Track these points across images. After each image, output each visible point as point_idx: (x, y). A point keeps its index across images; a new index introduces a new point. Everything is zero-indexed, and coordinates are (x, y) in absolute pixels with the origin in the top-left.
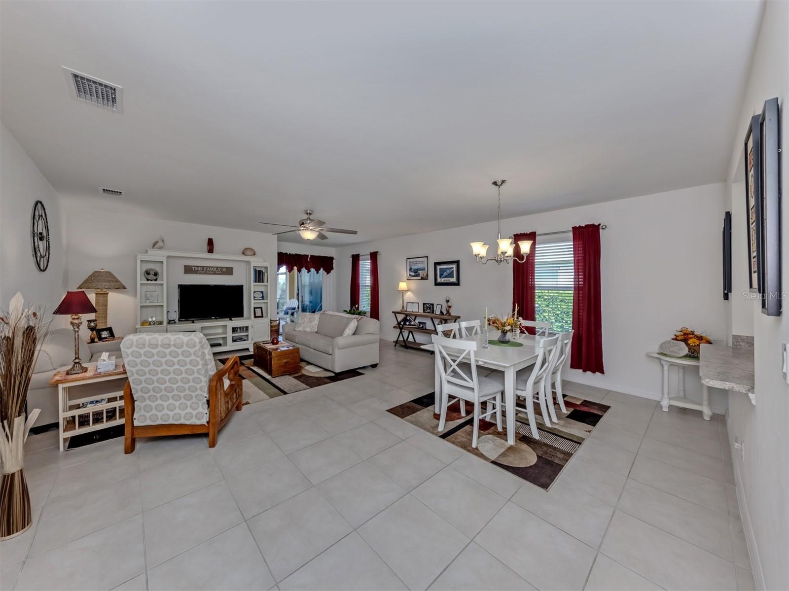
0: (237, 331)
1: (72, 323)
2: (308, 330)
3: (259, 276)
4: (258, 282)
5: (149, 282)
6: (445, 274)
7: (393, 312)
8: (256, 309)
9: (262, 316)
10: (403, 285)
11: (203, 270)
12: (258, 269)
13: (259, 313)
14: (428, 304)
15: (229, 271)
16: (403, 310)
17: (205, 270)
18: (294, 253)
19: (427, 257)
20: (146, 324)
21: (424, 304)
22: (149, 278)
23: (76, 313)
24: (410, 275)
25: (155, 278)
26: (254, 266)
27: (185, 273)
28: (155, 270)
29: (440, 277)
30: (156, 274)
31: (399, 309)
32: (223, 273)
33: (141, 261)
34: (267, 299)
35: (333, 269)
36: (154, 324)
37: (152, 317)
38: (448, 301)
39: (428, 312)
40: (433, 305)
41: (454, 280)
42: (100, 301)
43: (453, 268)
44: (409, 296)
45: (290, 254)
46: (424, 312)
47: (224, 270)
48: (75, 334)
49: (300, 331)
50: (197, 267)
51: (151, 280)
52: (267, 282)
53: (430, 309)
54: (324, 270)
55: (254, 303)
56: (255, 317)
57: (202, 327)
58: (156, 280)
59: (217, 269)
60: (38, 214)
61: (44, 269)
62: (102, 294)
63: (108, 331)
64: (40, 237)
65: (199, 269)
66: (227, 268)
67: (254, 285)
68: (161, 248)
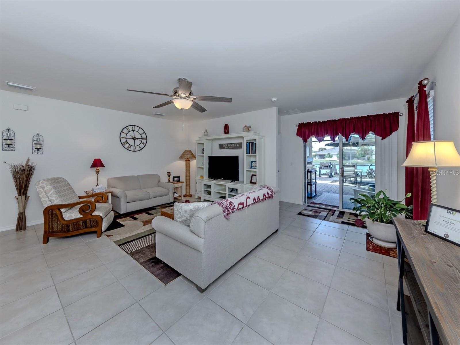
12: (251, 142)
13: (254, 180)
15: (240, 146)
26: (247, 140)
27: (220, 149)
32: (237, 147)
35: (397, 129)
50: (225, 144)
52: (259, 153)
56: (251, 183)
59: (234, 145)
60: (128, 130)
61: (135, 150)
62: (188, 161)
63: (178, 178)
64: (134, 138)
65: (226, 146)
66: (239, 143)
67: (246, 156)
68: (207, 135)
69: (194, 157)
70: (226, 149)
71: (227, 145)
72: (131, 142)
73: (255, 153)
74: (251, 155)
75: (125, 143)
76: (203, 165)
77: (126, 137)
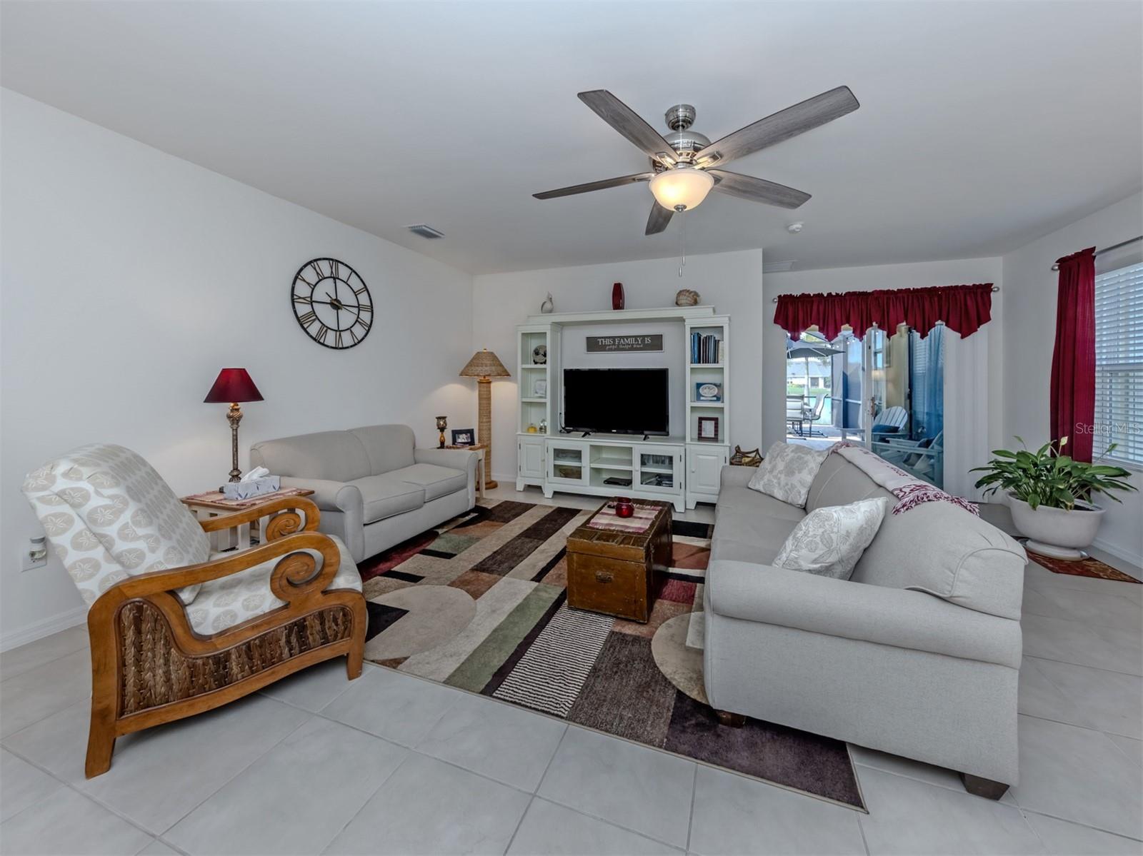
0: (649, 462)
2: (779, 494)
3: (706, 348)
4: (704, 362)
5: (536, 366)
8: (703, 422)
9: (715, 439)
11: (614, 344)
12: (704, 335)
13: (708, 428)
15: (655, 343)
17: (617, 344)
20: (531, 430)
22: (537, 360)
25: (544, 359)
26: (691, 328)
27: (588, 351)
28: (543, 347)
30: (543, 355)
32: (646, 347)
33: (524, 334)
35: (988, 319)
37: (543, 421)
42: (483, 392)
47: (648, 341)
50: (605, 338)
51: (539, 364)
52: (724, 362)
54: (949, 325)
55: (692, 408)
56: (700, 438)
57: (591, 446)
58: (544, 363)
59: (636, 340)
60: (318, 273)
61: (340, 346)
62: (485, 383)
63: (469, 435)
64: (336, 305)
65: (607, 342)
66: (653, 337)
67: (692, 369)
68: (551, 311)
69: (504, 374)
70: (610, 350)
71: (614, 341)
72: (326, 314)
73: (715, 361)
74: (702, 365)
75: (308, 316)
76: (537, 395)
77: (311, 297)
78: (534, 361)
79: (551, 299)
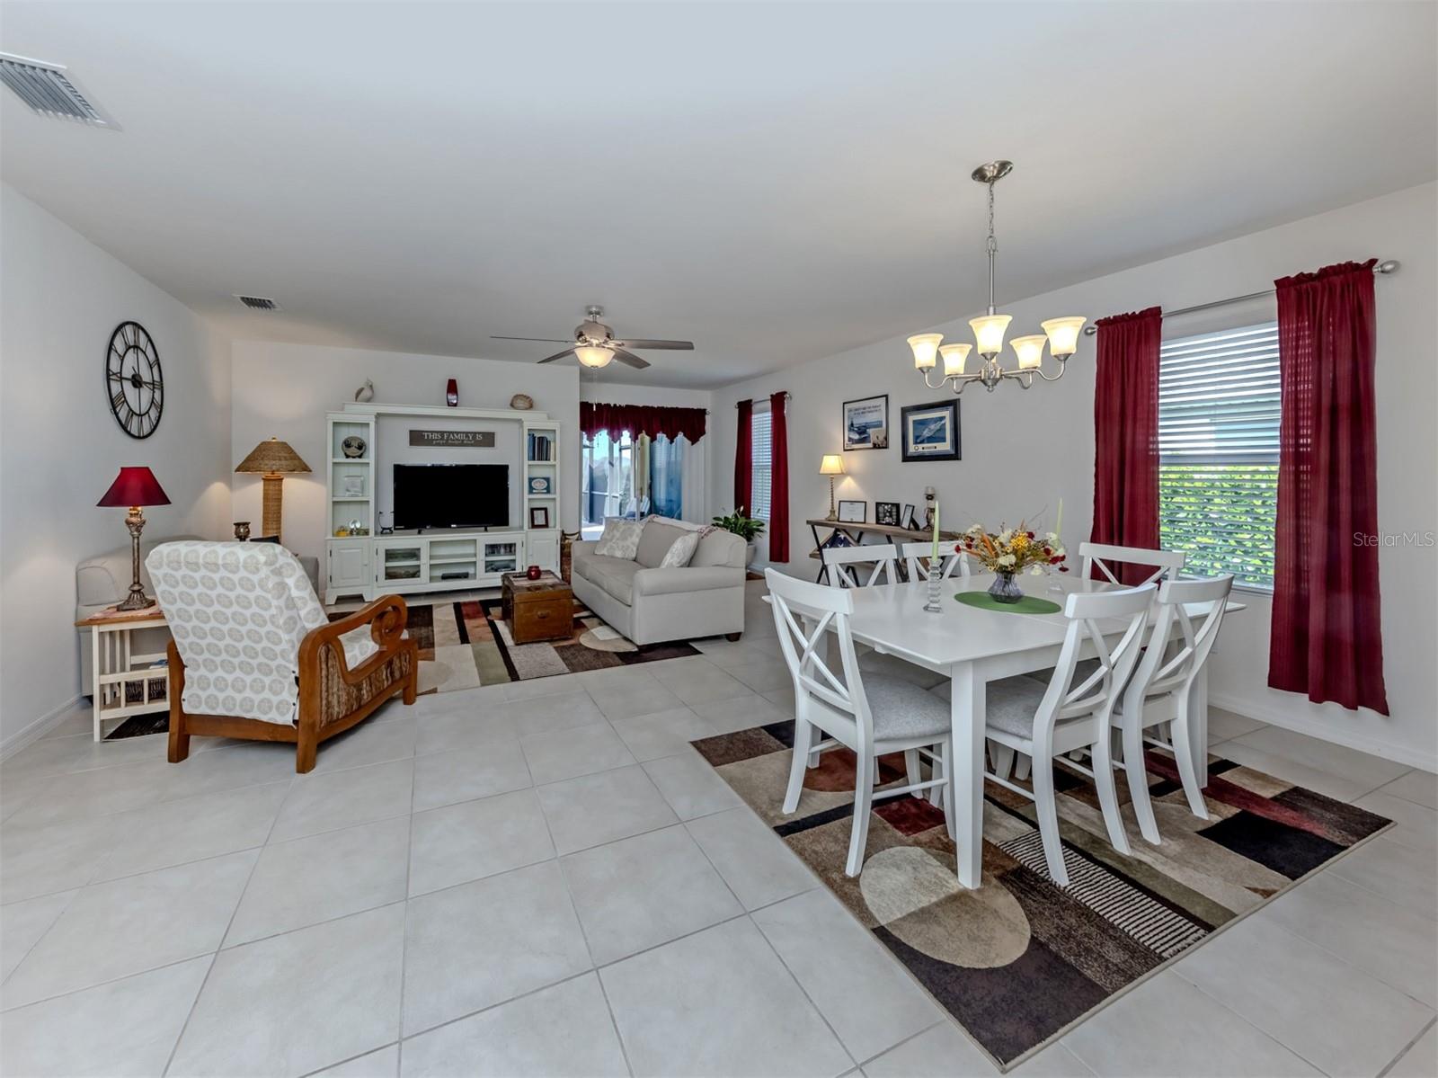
0: (499, 552)
1: (128, 523)
2: (618, 554)
3: (540, 447)
4: (539, 460)
5: (350, 460)
6: (926, 433)
7: (808, 522)
8: (535, 512)
9: (546, 526)
10: (831, 463)
11: (443, 439)
12: (537, 435)
13: (540, 519)
14: (887, 504)
15: (488, 440)
16: (833, 518)
17: (446, 439)
18: (623, 404)
19: (886, 396)
20: (342, 533)
21: (878, 504)
22: (348, 453)
23: (135, 505)
24: (850, 439)
25: (361, 452)
26: (529, 430)
27: (410, 445)
28: (359, 439)
29: (916, 443)
30: (360, 447)
31: (823, 514)
32: (477, 444)
33: (334, 423)
34: (555, 493)
35: (704, 433)
36: (358, 534)
37: (354, 522)
38: (930, 497)
39: (887, 524)
40: (897, 506)
41: (945, 447)
42: (270, 492)
43: (942, 418)
44: (848, 487)
45: (615, 405)
46: (878, 522)
47: (479, 437)
48: (133, 542)
49: (603, 555)
50: (432, 432)
51: (354, 457)
52: (555, 460)
53: (891, 516)
54: (685, 435)
55: (530, 500)
56: (534, 526)
57: (431, 542)
58: (360, 457)
59: (467, 436)
62: (273, 482)
65: (435, 436)
66: (484, 434)
67: (529, 465)
68: (368, 400)
69: (302, 468)
70: (437, 445)
71: (442, 436)
73: (548, 459)
74: (536, 462)
76: (348, 493)
77: (121, 373)
78: (345, 454)
79: (371, 386)
